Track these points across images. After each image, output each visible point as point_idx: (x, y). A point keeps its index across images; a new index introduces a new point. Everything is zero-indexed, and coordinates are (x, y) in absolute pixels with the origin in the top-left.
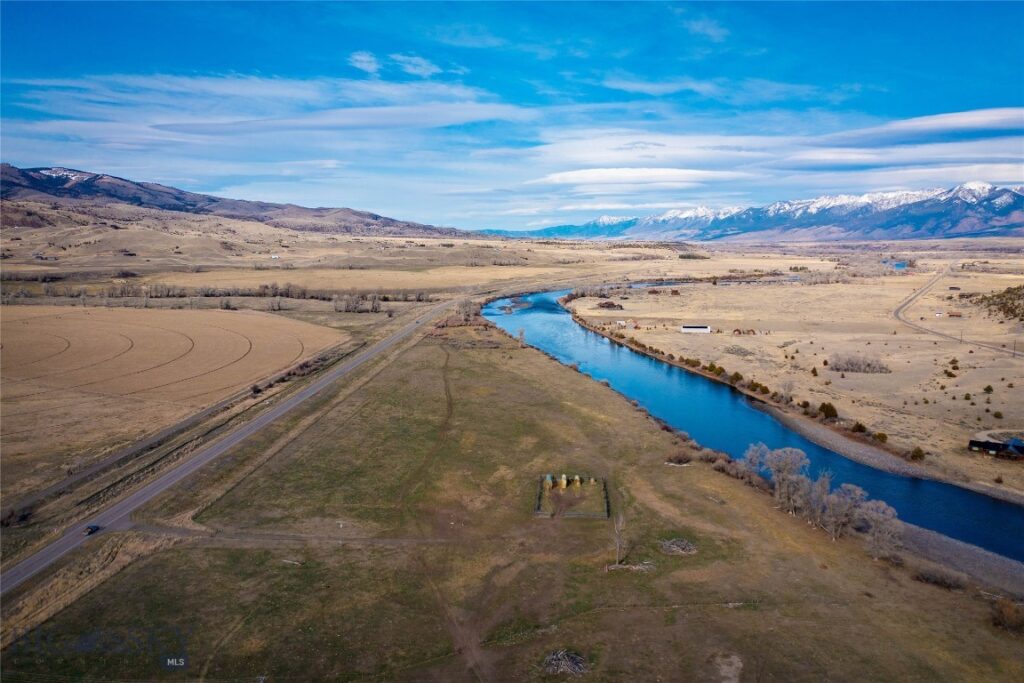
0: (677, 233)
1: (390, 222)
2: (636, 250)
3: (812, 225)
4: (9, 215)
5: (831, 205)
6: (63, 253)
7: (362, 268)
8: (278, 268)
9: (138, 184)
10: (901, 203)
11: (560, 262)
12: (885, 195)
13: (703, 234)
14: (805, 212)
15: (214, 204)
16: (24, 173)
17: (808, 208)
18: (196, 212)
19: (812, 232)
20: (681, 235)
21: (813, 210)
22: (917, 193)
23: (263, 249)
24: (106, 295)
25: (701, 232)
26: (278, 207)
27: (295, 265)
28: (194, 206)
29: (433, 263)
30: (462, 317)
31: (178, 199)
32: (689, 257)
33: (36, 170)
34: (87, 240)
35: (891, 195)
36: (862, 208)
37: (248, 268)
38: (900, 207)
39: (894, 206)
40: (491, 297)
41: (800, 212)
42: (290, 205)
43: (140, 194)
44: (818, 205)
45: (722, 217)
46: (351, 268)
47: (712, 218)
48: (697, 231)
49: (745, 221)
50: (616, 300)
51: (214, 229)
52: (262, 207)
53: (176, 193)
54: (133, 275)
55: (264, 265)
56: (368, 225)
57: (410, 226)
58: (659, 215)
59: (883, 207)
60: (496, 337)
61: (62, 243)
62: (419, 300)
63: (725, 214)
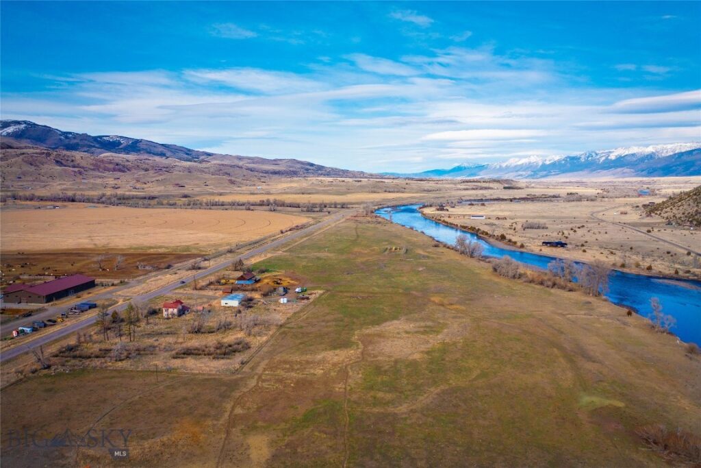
0: (515, 174)
1: (320, 168)
2: (476, 184)
3: (611, 168)
4: (107, 165)
5: (625, 154)
6: (145, 186)
7: (309, 194)
10: (676, 152)
11: (425, 191)
12: (665, 146)
13: (534, 175)
14: (607, 159)
15: (210, 157)
16: (95, 139)
17: (609, 156)
18: (200, 162)
19: (611, 172)
20: (519, 176)
21: (612, 157)
22: (688, 145)
23: (252, 183)
25: (532, 173)
27: (272, 192)
28: (198, 158)
29: (350, 191)
30: (365, 213)
31: (187, 154)
32: (509, 188)
33: (100, 137)
34: (157, 179)
35: (669, 146)
36: (648, 155)
37: (246, 193)
38: (675, 154)
39: (671, 154)
40: (381, 206)
41: (603, 158)
43: (165, 151)
44: (616, 154)
45: (548, 163)
46: (303, 194)
47: (540, 164)
48: (529, 173)
49: (565, 165)
52: (240, 159)
54: (189, 197)
56: (307, 170)
58: (504, 162)
59: (663, 155)
60: (380, 220)
61: (144, 181)
62: (343, 208)
63: (550, 160)
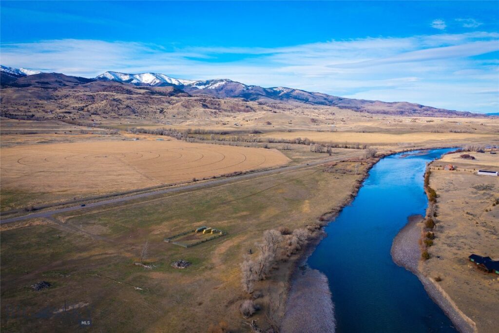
8: (328, 131)
9: (310, 93)
16: (265, 90)
24: (231, 140)
26: (372, 102)
28: (332, 102)
29: (413, 130)
33: (271, 89)
34: (256, 118)
42: (378, 101)
43: (309, 97)
50: (472, 154)
51: (324, 113)
53: (325, 96)
55: (322, 130)
57: (440, 111)
61: (247, 119)
